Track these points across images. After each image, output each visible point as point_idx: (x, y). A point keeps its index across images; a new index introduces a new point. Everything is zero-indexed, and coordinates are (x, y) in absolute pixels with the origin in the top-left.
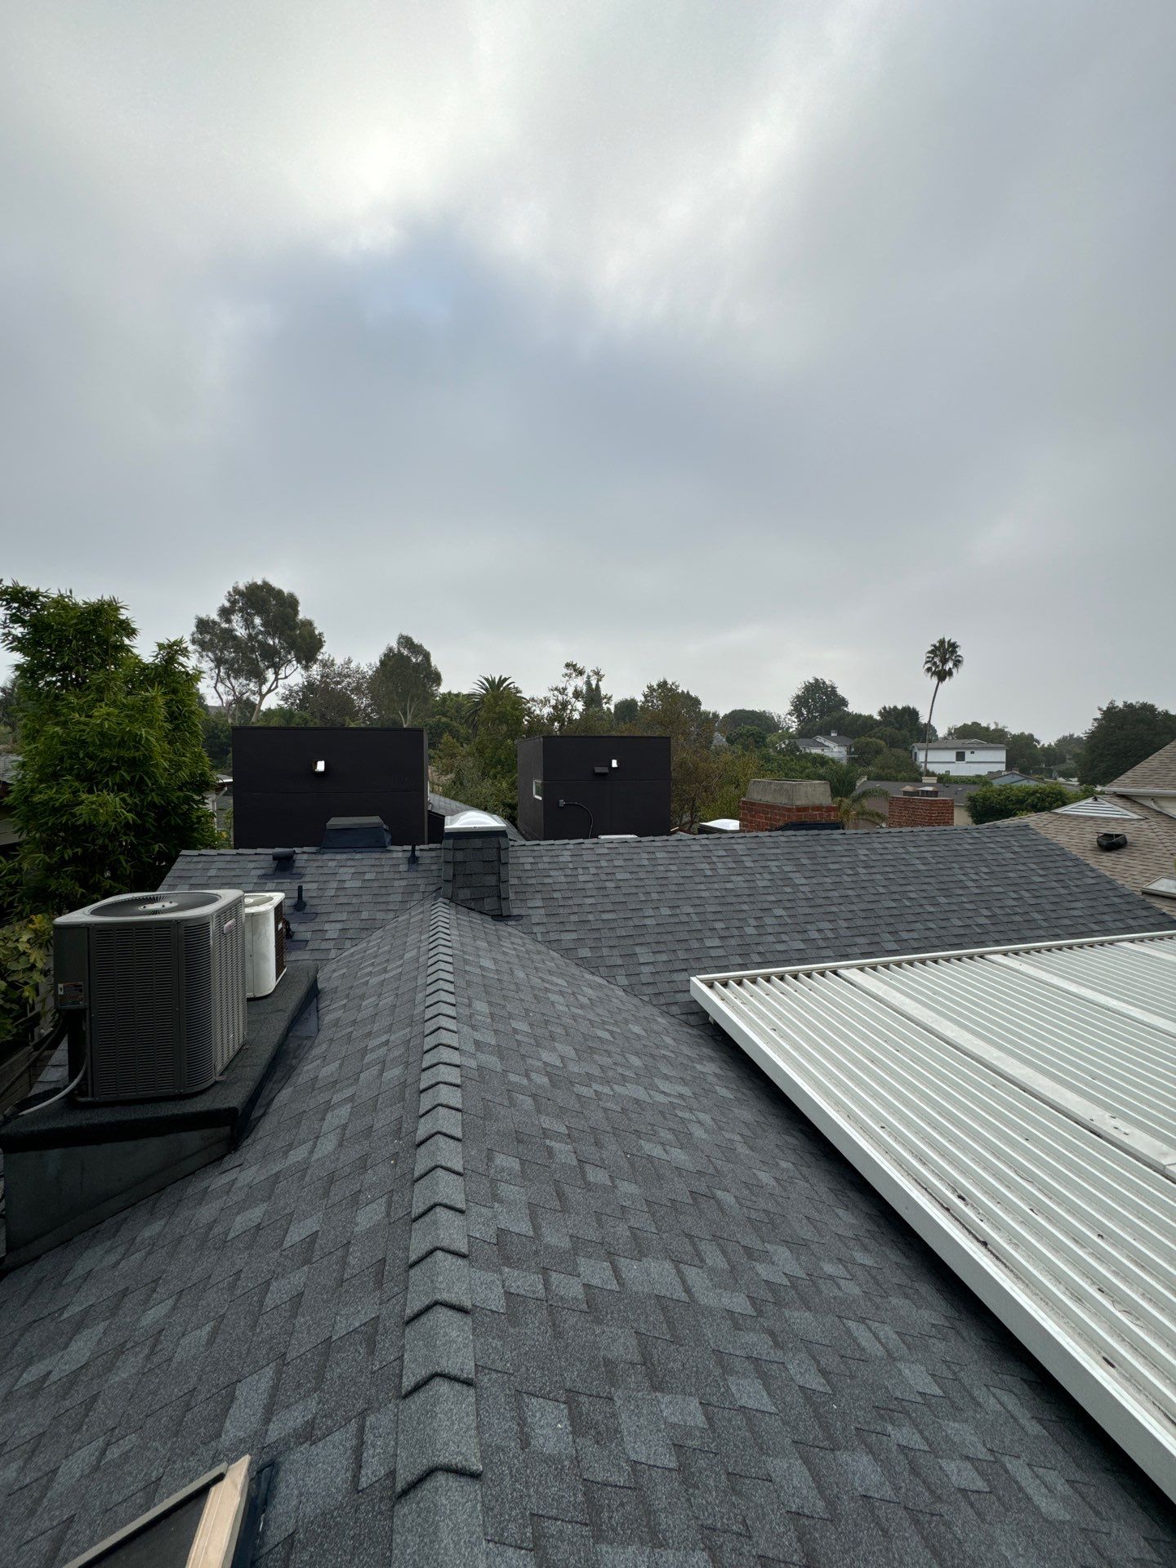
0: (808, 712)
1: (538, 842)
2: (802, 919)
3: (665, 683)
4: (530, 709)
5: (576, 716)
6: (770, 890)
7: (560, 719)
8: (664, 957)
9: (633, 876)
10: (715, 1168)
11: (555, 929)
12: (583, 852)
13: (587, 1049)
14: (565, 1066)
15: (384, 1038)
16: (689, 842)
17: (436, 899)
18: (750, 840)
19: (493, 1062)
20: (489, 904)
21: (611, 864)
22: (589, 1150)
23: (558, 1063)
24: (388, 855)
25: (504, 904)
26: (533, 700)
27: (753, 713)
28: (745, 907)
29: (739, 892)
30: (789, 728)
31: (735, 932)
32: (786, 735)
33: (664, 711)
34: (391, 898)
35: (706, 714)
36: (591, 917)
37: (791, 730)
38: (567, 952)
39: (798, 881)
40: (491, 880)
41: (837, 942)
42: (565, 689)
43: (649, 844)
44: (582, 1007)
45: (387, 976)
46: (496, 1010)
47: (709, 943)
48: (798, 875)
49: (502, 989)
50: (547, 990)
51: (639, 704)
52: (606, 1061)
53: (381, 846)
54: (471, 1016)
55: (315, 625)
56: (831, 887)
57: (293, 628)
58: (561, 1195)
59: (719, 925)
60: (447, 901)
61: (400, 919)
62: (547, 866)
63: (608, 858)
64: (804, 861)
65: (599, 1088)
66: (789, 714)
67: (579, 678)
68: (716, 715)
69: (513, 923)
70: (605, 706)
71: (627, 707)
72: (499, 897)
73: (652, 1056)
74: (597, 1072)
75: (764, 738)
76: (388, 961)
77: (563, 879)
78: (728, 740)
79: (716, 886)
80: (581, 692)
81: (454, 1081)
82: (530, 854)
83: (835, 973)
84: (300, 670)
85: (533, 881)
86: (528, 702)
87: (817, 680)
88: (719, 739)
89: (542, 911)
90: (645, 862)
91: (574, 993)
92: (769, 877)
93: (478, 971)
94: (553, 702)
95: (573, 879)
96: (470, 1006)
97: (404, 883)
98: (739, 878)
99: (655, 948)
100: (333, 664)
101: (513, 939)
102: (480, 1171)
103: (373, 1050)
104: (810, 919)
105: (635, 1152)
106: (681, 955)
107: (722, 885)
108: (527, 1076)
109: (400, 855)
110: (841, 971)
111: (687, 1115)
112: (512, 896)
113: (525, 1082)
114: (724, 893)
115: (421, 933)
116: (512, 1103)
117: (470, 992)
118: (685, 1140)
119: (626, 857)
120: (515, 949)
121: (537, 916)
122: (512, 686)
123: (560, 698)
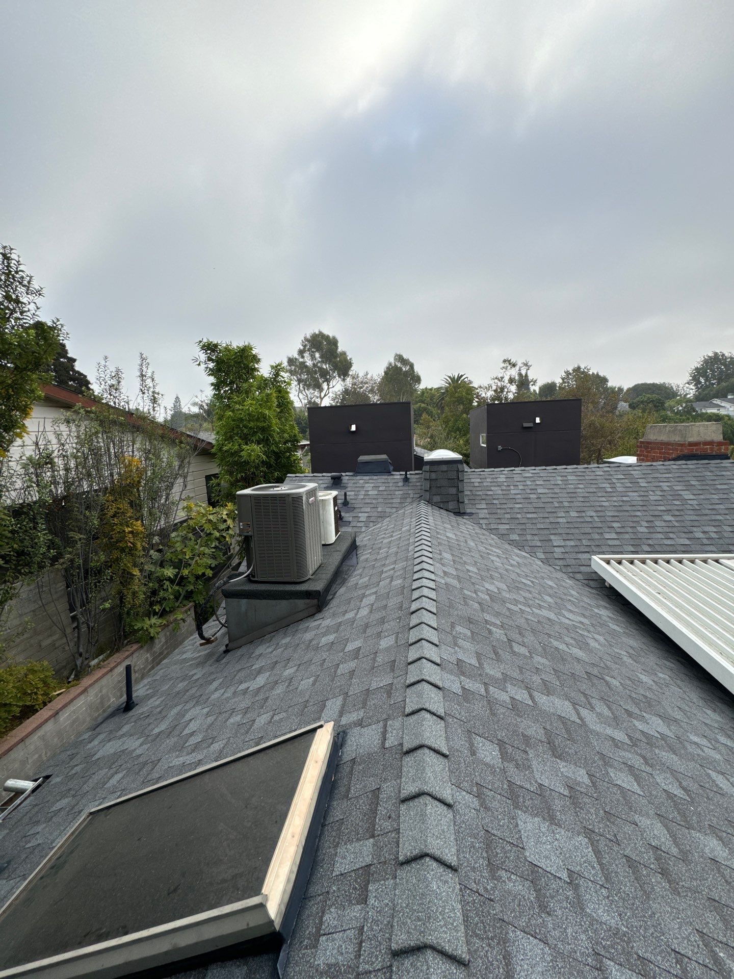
0: (706, 380)
1: (483, 469)
2: (689, 523)
3: (579, 368)
4: (478, 393)
5: (511, 396)
6: (661, 503)
7: (499, 398)
8: (572, 543)
9: (550, 491)
10: (605, 665)
11: (494, 522)
12: (514, 476)
13: (515, 587)
14: (500, 593)
15: (392, 567)
16: (594, 469)
17: (419, 501)
18: (646, 468)
19: (455, 582)
20: (451, 505)
21: (534, 483)
22: (515, 636)
23: (496, 590)
24: (391, 477)
25: (461, 505)
26: (480, 387)
27: (654, 385)
28: (638, 514)
29: (633, 503)
30: (687, 394)
31: (630, 530)
32: (685, 399)
33: (578, 387)
34: (394, 501)
35: (612, 389)
36: (519, 516)
37: (688, 396)
38: (502, 536)
39: (686, 497)
40: (453, 491)
41: (721, 542)
42: (502, 378)
43: (563, 470)
44: (512, 565)
45: (393, 539)
46: (457, 559)
47: (607, 536)
48: (686, 492)
49: (460, 549)
50: (488, 554)
51: (558, 385)
52: (527, 595)
53: (389, 473)
54: (441, 559)
55: (347, 354)
56: (718, 502)
57: (336, 357)
58: (496, 653)
59: (615, 525)
60: (427, 503)
61: (399, 512)
62: (489, 484)
63: (532, 479)
64: (693, 483)
65: (523, 608)
66: (688, 383)
67: (513, 369)
68: (620, 389)
69: (467, 517)
70: (532, 388)
71: (549, 388)
72: (458, 501)
73: (561, 598)
74: (522, 600)
75: (663, 404)
76: (393, 532)
77: (500, 492)
78: (630, 406)
79: (615, 499)
80: (514, 379)
81: (431, 587)
82: (478, 476)
83: (717, 561)
84: (341, 382)
85: (480, 493)
86: (477, 389)
87: (716, 354)
88: (623, 406)
89: (486, 511)
90: (560, 482)
91: (506, 558)
92: (661, 493)
93: (445, 538)
94: (494, 388)
95: (507, 492)
96: (441, 554)
97: (401, 492)
98: (636, 494)
99: (565, 537)
100: (358, 377)
101: (467, 526)
102: (447, 630)
103: (386, 572)
104: (696, 524)
105: (546, 643)
106: (585, 542)
107: (620, 498)
108: (475, 592)
109: (399, 477)
110: (721, 561)
111: (586, 633)
112: (466, 501)
113: (474, 595)
114: (621, 504)
115: (411, 518)
116: (466, 604)
117: (440, 548)
118: (583, 645)
119: (545, 479)
120: (468, 531)
121: (483, 513)
122: (466, 380)
123: (499, 384)
